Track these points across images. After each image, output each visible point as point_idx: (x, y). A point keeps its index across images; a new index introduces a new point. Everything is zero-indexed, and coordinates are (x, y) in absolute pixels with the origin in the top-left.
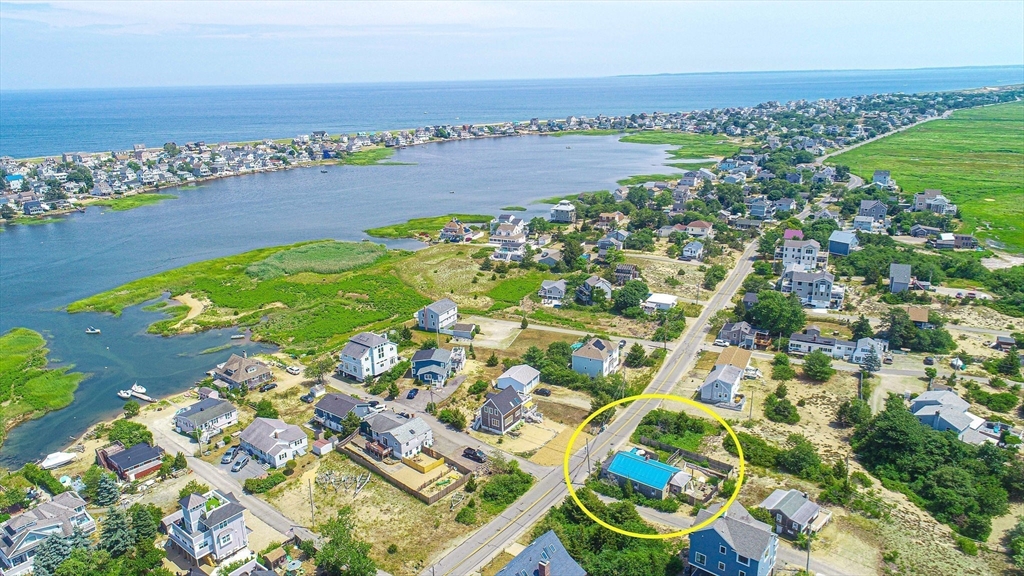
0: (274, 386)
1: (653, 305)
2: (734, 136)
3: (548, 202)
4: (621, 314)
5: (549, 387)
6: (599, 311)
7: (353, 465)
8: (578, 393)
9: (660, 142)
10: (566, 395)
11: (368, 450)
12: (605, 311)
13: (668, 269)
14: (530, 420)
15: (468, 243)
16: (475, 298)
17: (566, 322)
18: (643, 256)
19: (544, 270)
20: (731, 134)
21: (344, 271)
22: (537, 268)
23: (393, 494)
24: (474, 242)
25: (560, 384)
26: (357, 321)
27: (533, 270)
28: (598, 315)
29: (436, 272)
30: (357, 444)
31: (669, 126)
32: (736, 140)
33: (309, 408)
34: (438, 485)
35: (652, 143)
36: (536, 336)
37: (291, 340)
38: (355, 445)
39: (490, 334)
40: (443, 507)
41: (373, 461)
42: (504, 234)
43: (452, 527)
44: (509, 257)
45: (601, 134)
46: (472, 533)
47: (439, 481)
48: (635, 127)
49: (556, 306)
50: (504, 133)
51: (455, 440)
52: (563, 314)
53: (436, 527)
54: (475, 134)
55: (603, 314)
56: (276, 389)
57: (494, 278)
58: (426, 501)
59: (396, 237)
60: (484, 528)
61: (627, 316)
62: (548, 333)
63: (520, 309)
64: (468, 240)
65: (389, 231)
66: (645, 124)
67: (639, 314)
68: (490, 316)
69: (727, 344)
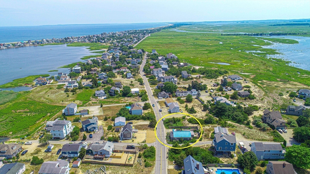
0: (27, 151)
1: (134, 92)
2: (102, 43)
3: (63, 67)
4: (126, 96)
5: (130, 121)
6: (119, 97)
7: (93, 165)
8: (139, 121)
9: (81, 46)
10: (137, 122)
11: (95, 158)
12: (121, 96)
13: (127, 82)
14: (135, 132)
15: (50, 84)
16: (74, 101)
17: (112, 102)
18: (116, 79)
19: (88, 88)
20: (101, 42)
21: (6, 103)
22: (85, 88)
23: (117, 168)
24: (52, 84)
25: (132, 120)
26: (35, 119)
27: (84, 89)
28: (119, 98)
29: (48, 96)
30: (89, 158)
31: (80, 41)
32: (104, 44)
33: (52, 154)
34: (129, 160)
35: (79, 46)
36: (108, 108)
37: (11, 133)
38: (89, 159)
39: (93, 111)
40: (138, 165)
41: (100, 161)
42: (63, 79)
43: (146, 169)
44: (72, 87)
45: (57, 44)
46: (154, 168)
47: (128, 158)
48: (68, 42)
49: (105, 98)
50: (19, 46)
51: (119, 145)
52: (109, 100)
53: (142, 171)
54: (7, 47)
55: (121, 98)
56: (28, 152)
57: (73, 94)
58: (131, 166)
59: (14, 87)
60: (156, 165)
61: (128, 97)
62: (111, 106)
63: (93, 102)
64: (49, 83)
65: (9, 85)
66: (71, 41)
67: (132, 95)
68: (86, 106)
69: (162, 98)
